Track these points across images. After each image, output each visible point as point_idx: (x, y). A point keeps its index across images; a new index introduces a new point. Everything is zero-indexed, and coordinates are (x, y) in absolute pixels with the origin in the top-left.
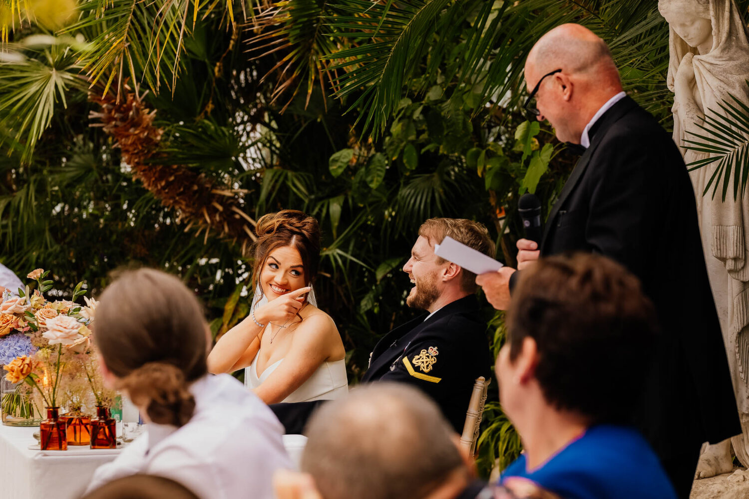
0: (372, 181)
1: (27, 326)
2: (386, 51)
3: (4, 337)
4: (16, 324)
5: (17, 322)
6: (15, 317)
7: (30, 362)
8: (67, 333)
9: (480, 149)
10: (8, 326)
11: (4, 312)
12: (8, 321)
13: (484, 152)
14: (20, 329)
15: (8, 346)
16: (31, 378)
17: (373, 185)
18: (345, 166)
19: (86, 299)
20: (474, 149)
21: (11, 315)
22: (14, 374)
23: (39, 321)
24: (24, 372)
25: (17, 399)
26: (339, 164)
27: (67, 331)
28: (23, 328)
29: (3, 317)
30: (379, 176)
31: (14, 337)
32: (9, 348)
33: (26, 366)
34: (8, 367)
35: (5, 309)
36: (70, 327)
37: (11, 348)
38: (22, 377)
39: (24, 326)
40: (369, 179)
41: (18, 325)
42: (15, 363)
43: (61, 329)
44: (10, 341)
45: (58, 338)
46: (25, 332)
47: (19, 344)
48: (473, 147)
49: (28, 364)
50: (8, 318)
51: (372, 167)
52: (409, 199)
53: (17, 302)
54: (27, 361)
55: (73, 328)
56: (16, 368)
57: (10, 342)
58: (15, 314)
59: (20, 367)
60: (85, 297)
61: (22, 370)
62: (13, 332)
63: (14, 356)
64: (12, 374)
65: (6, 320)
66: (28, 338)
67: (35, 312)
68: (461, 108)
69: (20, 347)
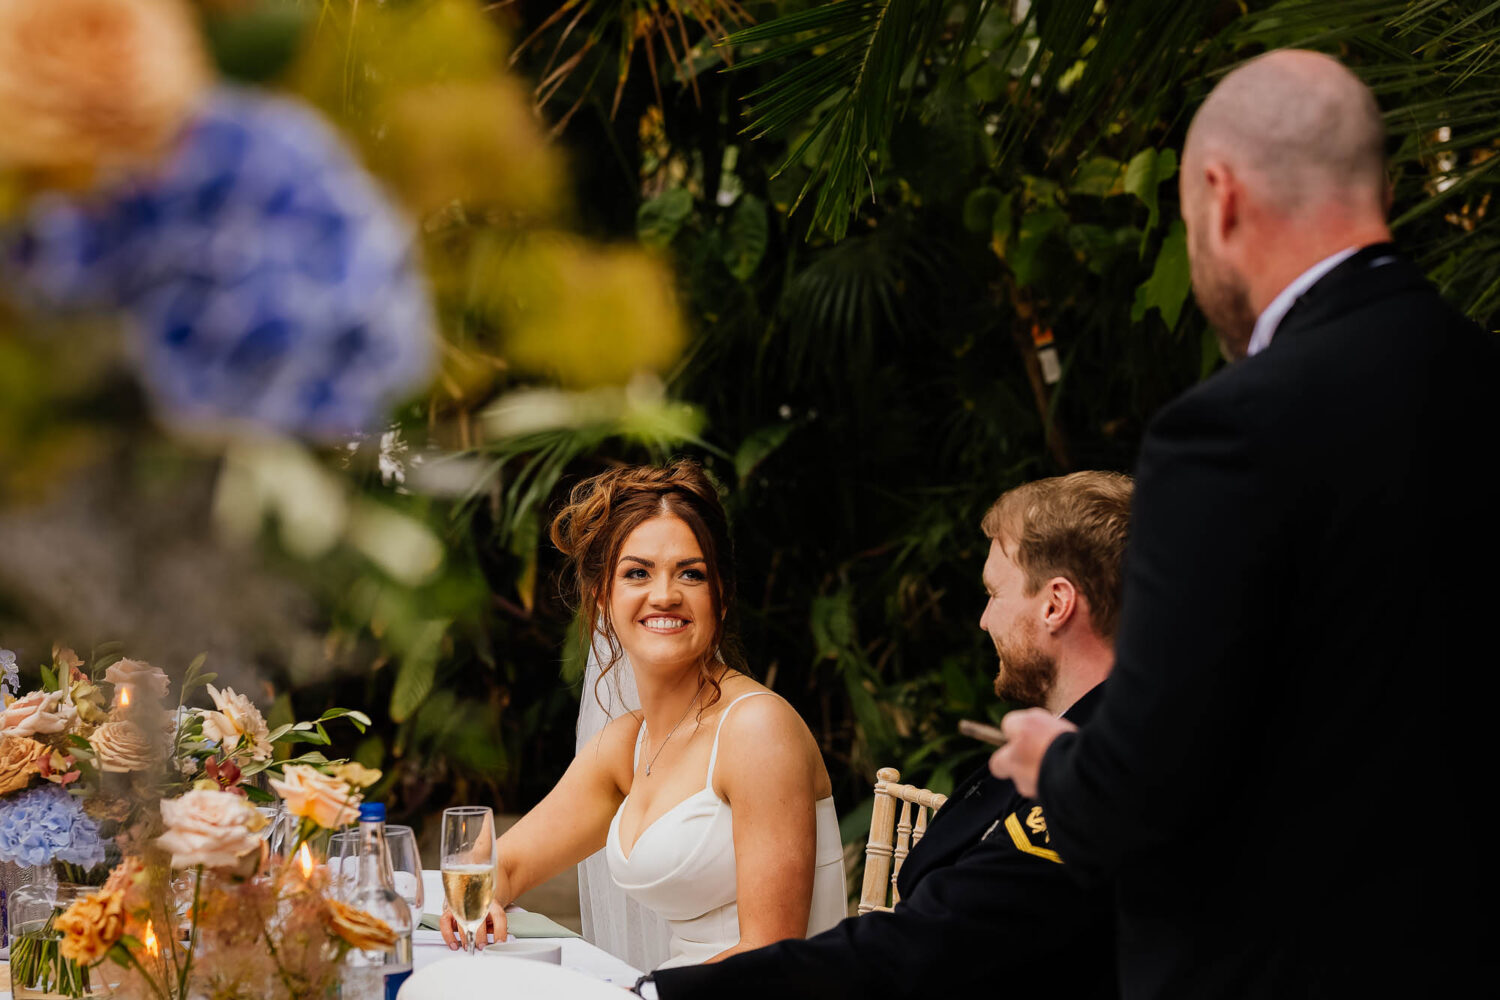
0: (736, 262)
1: (71, 770)
2: (866, 18)
3: (13, 796)
4: (43, 764)
5: (47, 759)
6: (39, 746)
7: (123, 909)
8: (220, 839)
9: (996, 192)
10: (25, 771)
11: (9, 732)
12: (22, 756)
13: (1008, 198)
14: (56, 779)
15: (25, 821)
16: (125, 948)
17: (741, 272)
18: (674, 229)
19: (212, 690)
20: (982, 192)
21: (30, 741)
22: (84, 942)
23: (103, 757)
24: (108, 935)
25: (49, 951)
26: (661, 224)
27: (220, 832)
28: (62, 773)
29: (8, 744)
30: (752, 249)
31: (38, 797)
32: (28, 825)
33: (113, 920)
34: (64, 922)
35: (12, 723)
36: (227, 820)
37: (34, 825)
38: (102, 950)
39: (63, 769)
40: (729, 257)
41: (49, 767)
42: (82, 910)
43: (204, 827)
44: (32, 807)
45: (195, 851)
46: (69, 786)
47: (53, 815)
48: (977, 185)
49: (116, 915)
50: (23, 748)
51: (735, 228)
52: (816, 299)
53: (43, 705)
54: (114, 908)
55: (233, 824)
56: (86, 925)
57: (29, 809)
58: (39, 736)
59: (97, 922)
60: (209, 685)
61: (102, 932)
62: (38, 782)
63: (41, 844)
64: (77, 941)
65: (17, 753)
66: (73, 797)
67: (90, 731)
68: (967, 106)
69: (55, 821)
